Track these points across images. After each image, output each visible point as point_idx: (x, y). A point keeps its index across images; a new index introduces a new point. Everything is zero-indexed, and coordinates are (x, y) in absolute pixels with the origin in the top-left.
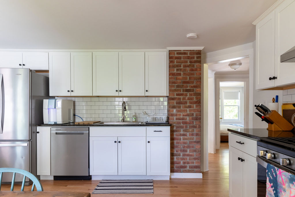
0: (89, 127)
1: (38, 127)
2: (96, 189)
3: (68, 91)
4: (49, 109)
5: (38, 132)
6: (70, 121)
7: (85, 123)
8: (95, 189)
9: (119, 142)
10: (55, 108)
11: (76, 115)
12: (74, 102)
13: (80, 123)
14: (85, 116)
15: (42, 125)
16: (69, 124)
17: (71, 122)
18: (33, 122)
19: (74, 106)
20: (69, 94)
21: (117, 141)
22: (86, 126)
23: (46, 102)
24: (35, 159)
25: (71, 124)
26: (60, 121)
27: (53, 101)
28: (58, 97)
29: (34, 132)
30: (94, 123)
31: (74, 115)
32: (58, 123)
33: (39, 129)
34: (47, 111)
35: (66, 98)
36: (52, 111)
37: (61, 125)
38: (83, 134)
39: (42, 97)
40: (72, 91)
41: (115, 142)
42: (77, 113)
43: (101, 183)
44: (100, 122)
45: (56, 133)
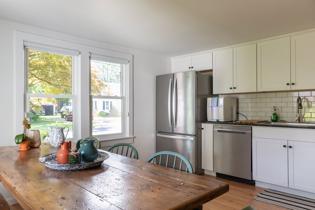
0: (251, 126)
1: (202, 123)
2: (259, 196)
3: (231, 88)
4: (212, 107)
5: (203, 129)
6: (232, 119)
7: (248, 122)
8: (257, 196)
9: (290, 147)
10: (217, 106)
11: (239, 113)
12: (237, 100)
13: (242, 122)
14: (251, 114)
15: (206, 122)
16: (232, 122)
17: (234, 120)
18: (199, 119)
19: (237, 103)
20: (231, 91)
21: (286, 145)
22: (248, 125)
23: (209, 100)
24: (200, 152)
25: (234, 122)
26: (222, 119)
27: (216, 99)
28: (221, 94)
29: (199, 128)
30: (258, 122)
31: (238, 113)
32: (220, 121)
33: (203, 125)
34: (211, 108)
35: (229, 95)
36: (215, 109)
37: (222, 123)
38: (245, 133)
39: (206, 95)
40: (235, 88)
41: (285, 146)
42: (240, 110)
43: (266, 191)
44: (267, 121)
45: (218, 130)
